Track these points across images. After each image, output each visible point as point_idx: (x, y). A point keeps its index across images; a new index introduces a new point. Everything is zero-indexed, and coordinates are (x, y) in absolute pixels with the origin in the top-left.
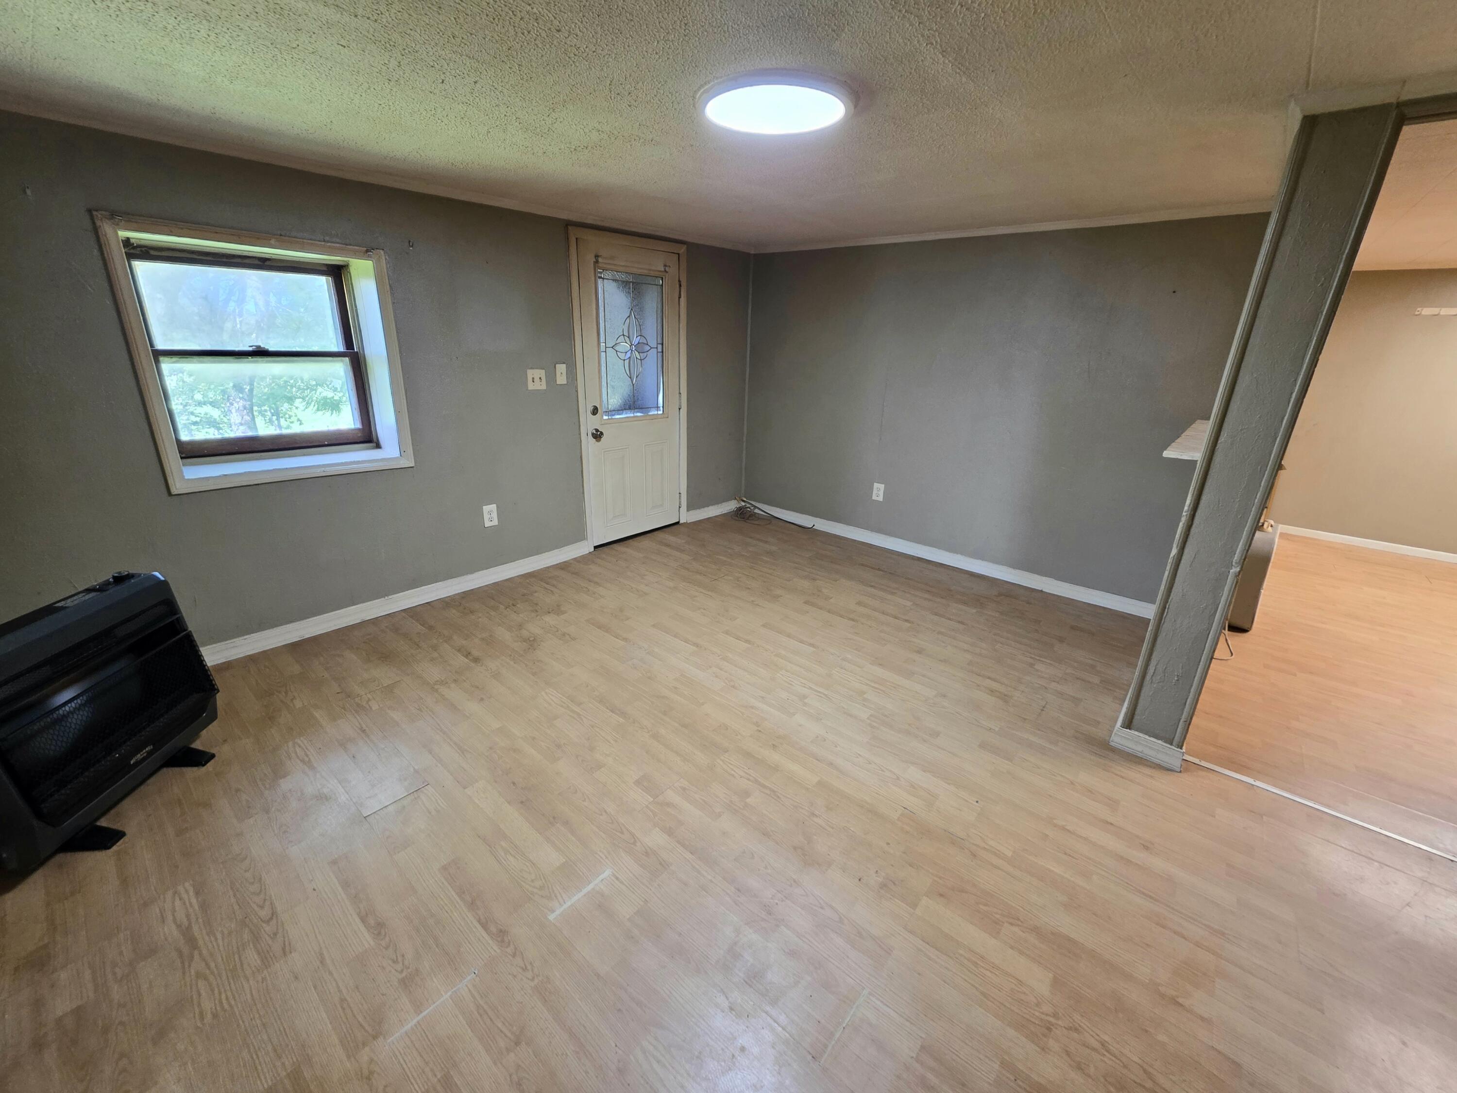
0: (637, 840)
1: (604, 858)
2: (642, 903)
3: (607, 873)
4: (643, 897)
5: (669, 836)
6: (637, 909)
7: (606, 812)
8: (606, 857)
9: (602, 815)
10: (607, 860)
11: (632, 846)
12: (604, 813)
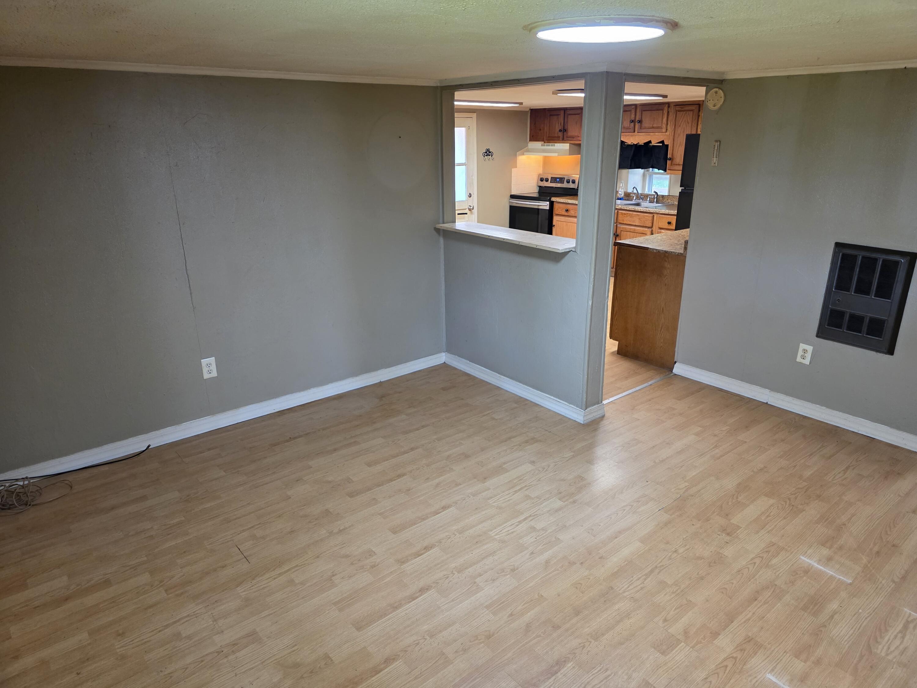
0: (731, 656)
1: (756, 679)
2: (788, 655)
3: (770, 676)
4: (783, 654)
5: (719, 634)
6: (794, 658)
7: (706, 678)
8: (755, 677)
9: (711, 682)
10: (758, 677)
11: (738, 660)
12: (709, 680)
